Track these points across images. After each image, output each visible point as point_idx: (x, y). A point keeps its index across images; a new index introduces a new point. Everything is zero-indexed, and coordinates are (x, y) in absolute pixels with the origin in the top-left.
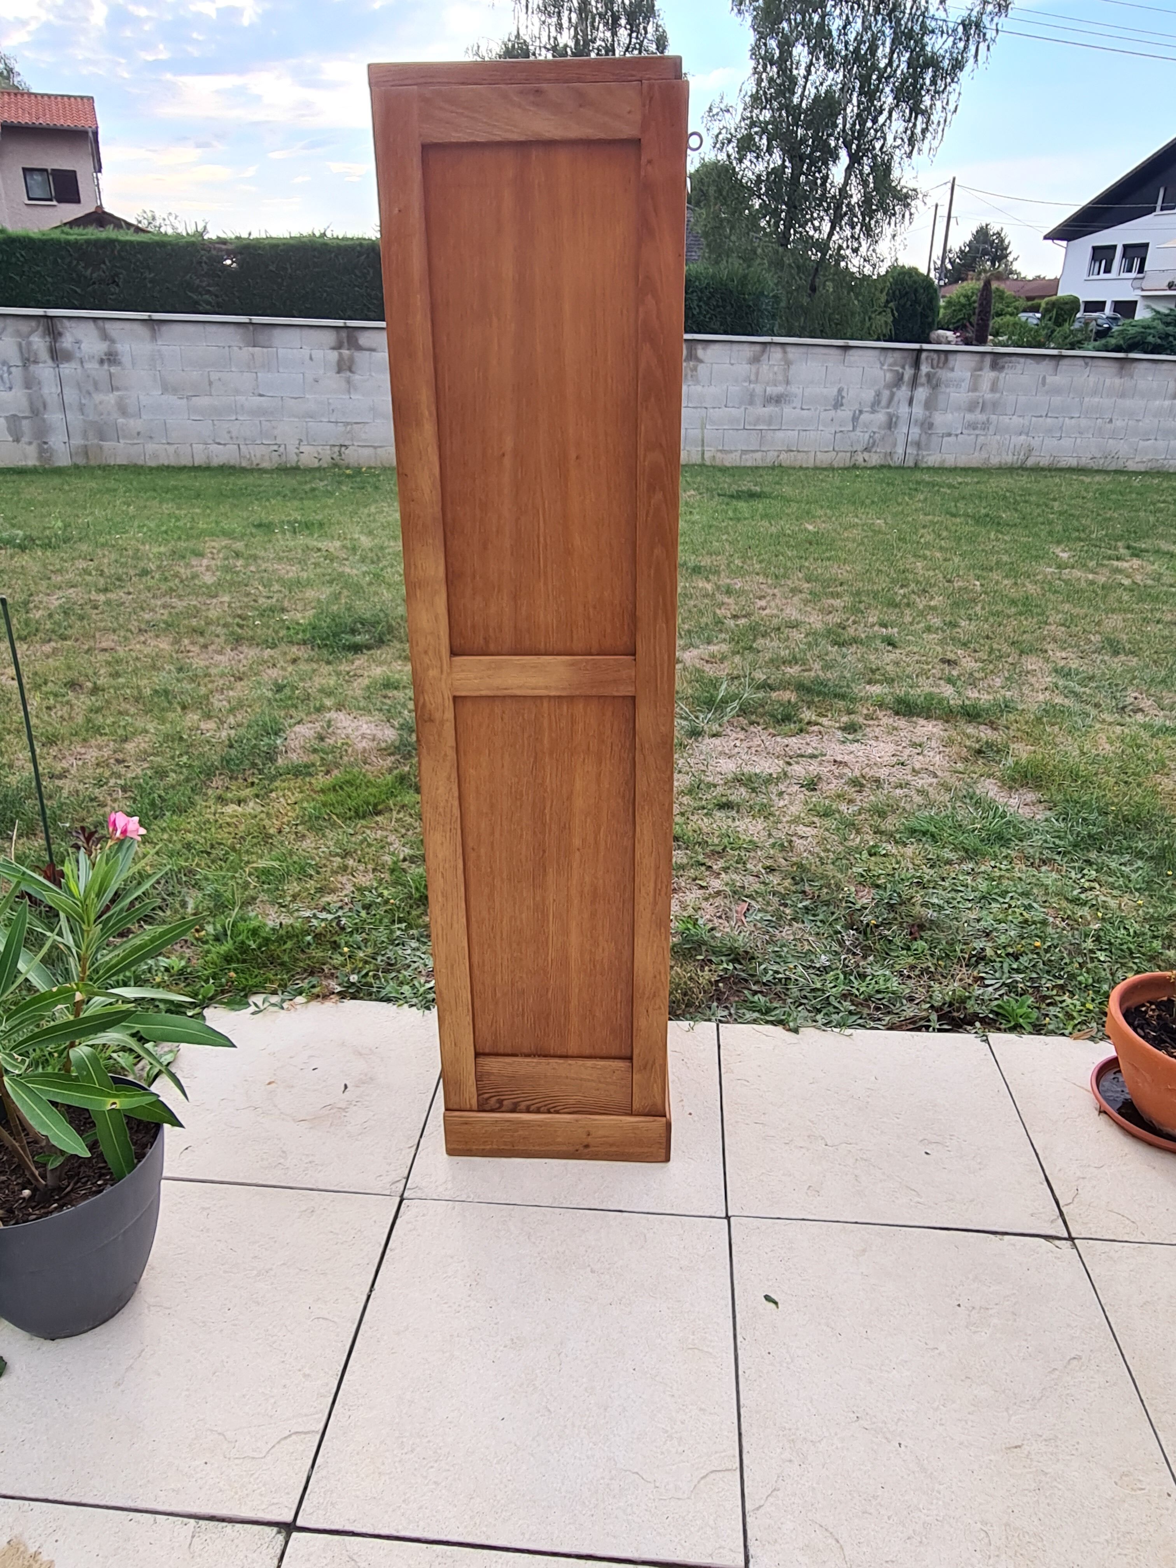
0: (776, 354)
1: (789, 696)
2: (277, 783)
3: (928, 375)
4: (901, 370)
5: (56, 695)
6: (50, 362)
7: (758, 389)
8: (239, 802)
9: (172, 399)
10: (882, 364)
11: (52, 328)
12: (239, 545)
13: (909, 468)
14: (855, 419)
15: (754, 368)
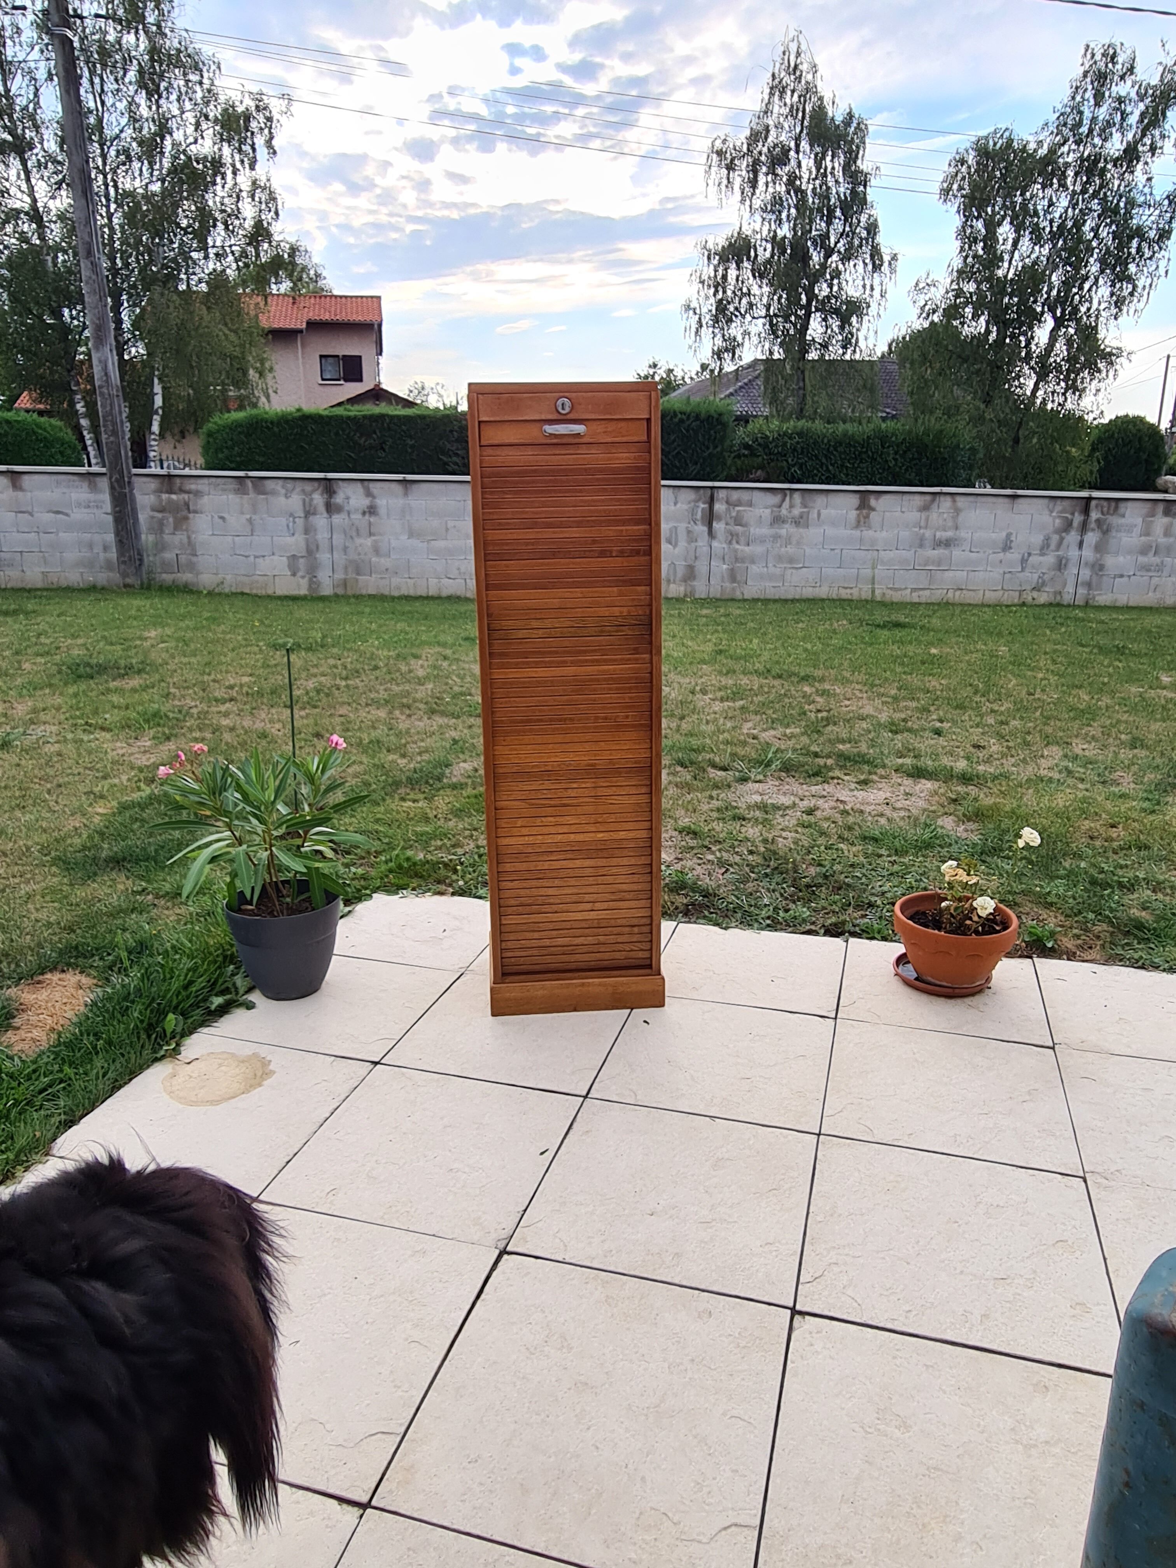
0: (946, 503)
1: (830, 762)
2: (441, 792)
3: (1098, 521)
4: (1069, 516)
5: (306, 740)
6: (325, 515)
7: (928, 534)
8: (414, 801)
9: (415, 542)
10: (1052, 512)
11: (329, 488)
12: (448, 652)
13: (1079, 606)
14: (1024, 561)
15: (924, 515)
